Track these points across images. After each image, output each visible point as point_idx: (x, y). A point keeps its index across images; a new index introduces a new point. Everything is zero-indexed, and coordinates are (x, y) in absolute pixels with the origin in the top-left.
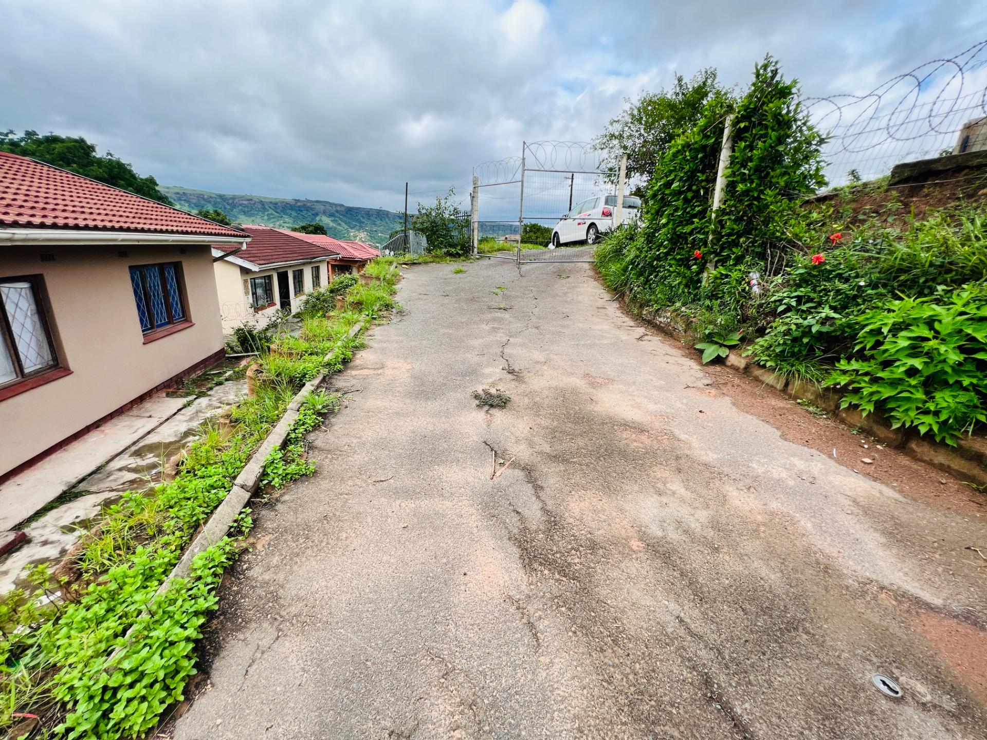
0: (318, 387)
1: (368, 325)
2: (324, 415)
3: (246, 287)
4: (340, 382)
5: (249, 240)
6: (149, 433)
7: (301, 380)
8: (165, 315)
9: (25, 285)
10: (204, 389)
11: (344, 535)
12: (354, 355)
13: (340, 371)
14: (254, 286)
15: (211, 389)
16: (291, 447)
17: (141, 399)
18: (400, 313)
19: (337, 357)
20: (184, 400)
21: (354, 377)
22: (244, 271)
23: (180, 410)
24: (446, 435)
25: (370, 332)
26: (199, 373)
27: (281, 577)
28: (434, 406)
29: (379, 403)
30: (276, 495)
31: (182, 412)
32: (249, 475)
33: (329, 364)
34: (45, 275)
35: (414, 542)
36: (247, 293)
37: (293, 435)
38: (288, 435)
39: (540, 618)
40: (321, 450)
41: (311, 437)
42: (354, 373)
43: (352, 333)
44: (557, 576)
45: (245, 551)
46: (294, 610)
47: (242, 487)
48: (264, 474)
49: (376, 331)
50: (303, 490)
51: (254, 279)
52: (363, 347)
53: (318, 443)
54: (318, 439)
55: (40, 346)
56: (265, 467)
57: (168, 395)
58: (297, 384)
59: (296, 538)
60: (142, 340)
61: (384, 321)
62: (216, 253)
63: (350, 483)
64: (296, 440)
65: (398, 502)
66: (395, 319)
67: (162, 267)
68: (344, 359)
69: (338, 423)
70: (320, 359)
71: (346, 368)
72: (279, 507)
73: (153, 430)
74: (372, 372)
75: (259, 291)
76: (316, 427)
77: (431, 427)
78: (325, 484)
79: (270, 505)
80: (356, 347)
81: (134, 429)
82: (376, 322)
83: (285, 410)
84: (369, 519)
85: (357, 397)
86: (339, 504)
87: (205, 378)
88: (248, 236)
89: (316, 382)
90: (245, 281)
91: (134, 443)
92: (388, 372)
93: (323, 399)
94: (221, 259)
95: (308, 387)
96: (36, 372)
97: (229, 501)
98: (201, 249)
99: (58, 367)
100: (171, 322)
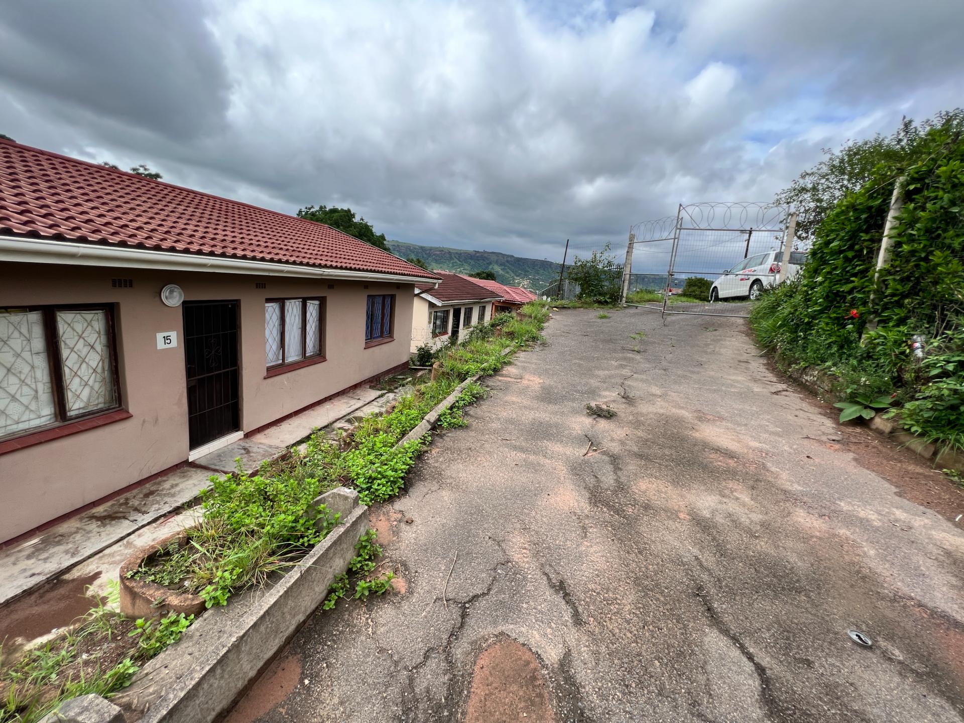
0: (476, 382)
1: (516, 350)
2: (477, 399)
3: (430, 318)
4: (490, 382)
5: (440, 281)
6: (357, 409)
7: (465, 376)
8: (379, 330)
9: (317, 302)
10: (392, 388)
11: (479, 459)
12: (502, 368)
13: (491, 376)
14: (436, 318)
15: (396, 388)
16: (455, 410)
17: (356, 387)
18: (544, 344)
19: (490, 366)
20: (380, 393)
21: (500, 381)
22: (431, 305)
23: (376, 399)
24: (557, 425)
25: (517, 355)
26: (391, 376)
27: (444, 466)
28: (551, 407)
29: (514, 399)
30: (444, 432)
31: (378, 400)
32: (432, 416)
33: (484, 369)
34: (328, 298)
35: (521, 473)
36: (430, 323)
37: (457, 404)
38: (454, 403)
39: (591, 527)
40: (472, 416)
41: (467, 409)
42: (500, 378)
43: (503, 353)
44: (612, 513)
45: (427, 452)
46: (448, 481)
47: (428, 421)
48: (439, 420)
49: (522, 355)
50: (460, 433)
51: (436, 312)
52: (509, 363)
53: (471, 412)
54: (472, 411)
55: (315, 341)
56: (440, 416)
57: (370, 387)
58: (462, 377)
59: (452, 453)
60: (364, 346)
61: (530, 348)
62: (417, 291)
63: (487, 436)
64: (459, 408)
65: (515, 452)
66: (537, 349)
67: (384, 297)
68: (495, 368)
69: (485, 406)
70: (479, 365)
71: (495, 375)
72: (445, 437)
73: (359, 408)
74: (513, 380)
75: (438, 322)
76: (471, 404)
77: (547, 419)
78: (473, 434)
79: (441, 436)
80: (505, 363)
81: (349, 405)
82: (523, 348)
83: (454, 390)
84: (495, 456)
85: (500, 394)
86: (479, 445)
87: (393, 381)
88: (441, 279)
89: (475, 379)
90: (430, 313)
91: (349, 414)
92: (525, 382)
93: (477, 389)
94: (418, 295)
95: (469, 381)
96: (311, 356)
97: (421, 426)
98: (409, 287)
99: (320, 356)
100: (381, 336)
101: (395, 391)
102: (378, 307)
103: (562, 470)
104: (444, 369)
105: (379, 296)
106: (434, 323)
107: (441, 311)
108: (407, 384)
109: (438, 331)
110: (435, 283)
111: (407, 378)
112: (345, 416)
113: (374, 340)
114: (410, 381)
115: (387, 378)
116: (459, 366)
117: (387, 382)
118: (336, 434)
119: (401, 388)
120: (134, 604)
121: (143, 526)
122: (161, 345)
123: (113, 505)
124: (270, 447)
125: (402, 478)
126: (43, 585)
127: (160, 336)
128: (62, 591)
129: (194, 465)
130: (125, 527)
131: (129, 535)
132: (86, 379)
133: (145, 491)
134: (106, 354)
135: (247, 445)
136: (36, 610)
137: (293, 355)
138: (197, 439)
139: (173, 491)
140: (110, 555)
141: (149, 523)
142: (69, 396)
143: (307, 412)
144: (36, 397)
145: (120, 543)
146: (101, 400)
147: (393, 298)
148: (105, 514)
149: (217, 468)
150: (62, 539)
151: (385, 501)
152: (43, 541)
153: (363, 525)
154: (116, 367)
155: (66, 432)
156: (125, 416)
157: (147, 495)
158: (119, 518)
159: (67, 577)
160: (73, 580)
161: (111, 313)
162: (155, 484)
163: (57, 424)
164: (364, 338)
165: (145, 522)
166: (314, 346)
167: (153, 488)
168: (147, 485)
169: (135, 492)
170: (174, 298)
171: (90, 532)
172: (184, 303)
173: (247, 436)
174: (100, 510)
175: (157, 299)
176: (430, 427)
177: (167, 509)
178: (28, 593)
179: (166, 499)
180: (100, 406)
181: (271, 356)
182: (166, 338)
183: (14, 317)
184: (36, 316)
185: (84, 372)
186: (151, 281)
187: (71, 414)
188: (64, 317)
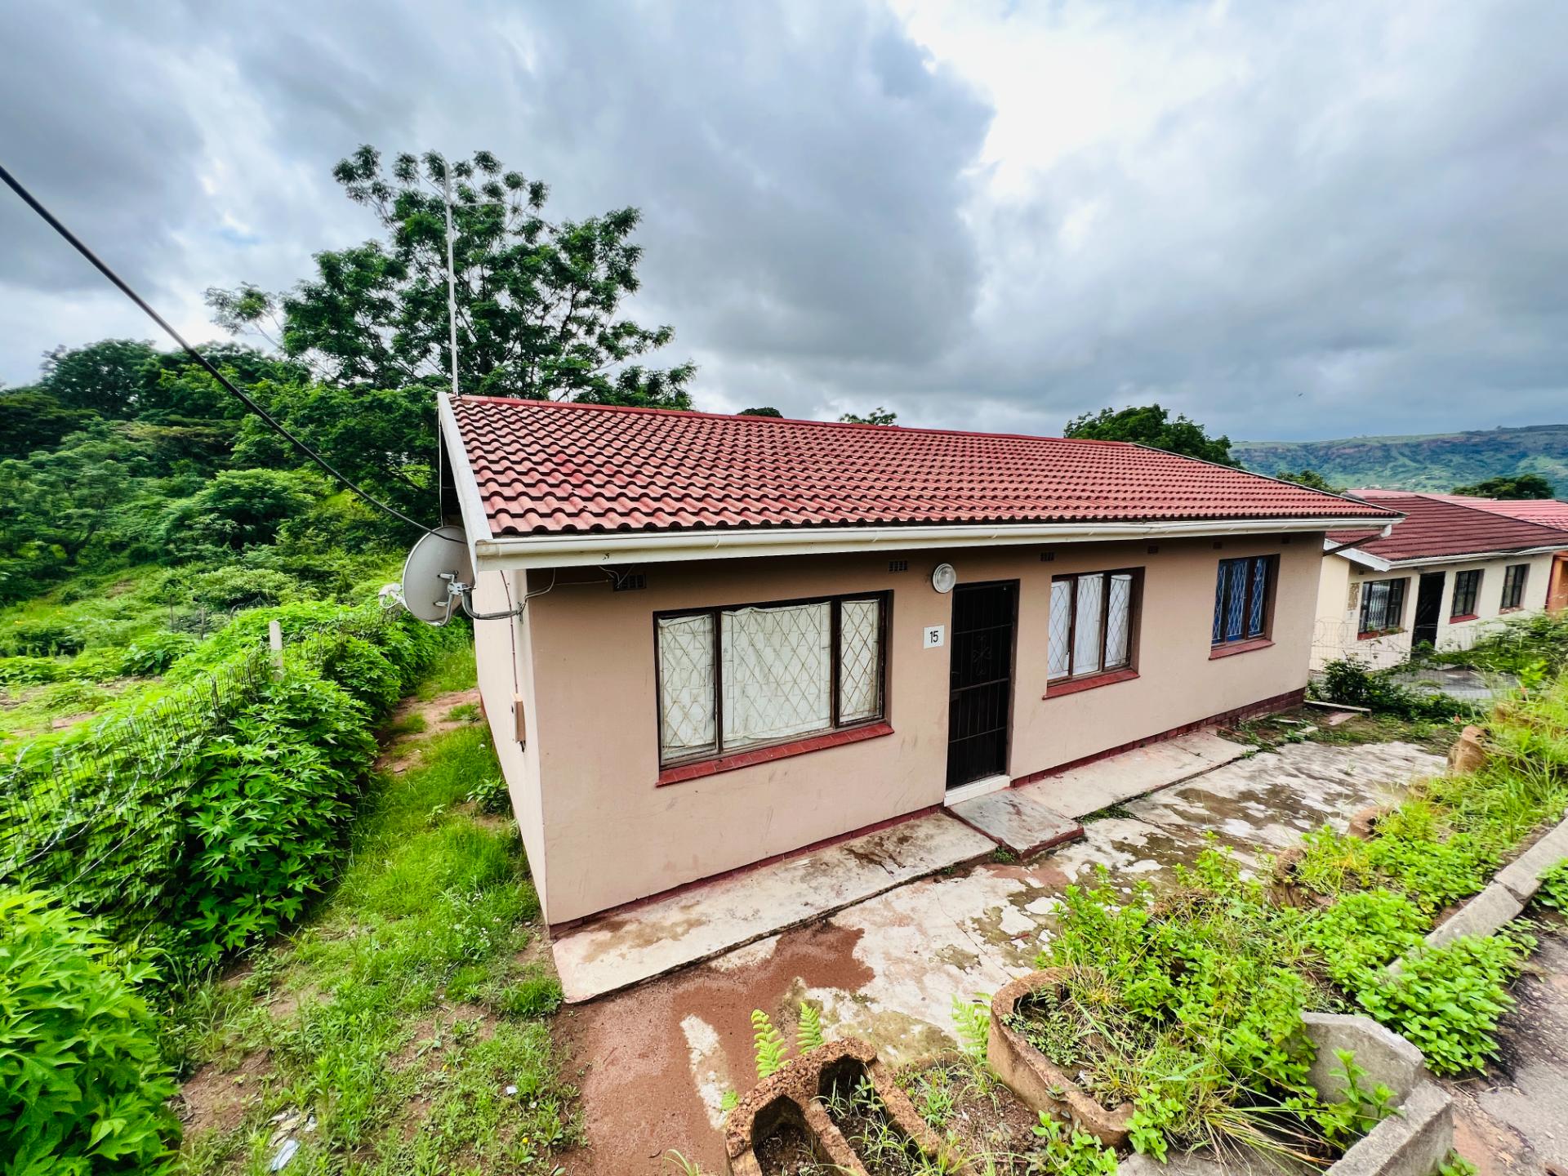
3: (1353, 597)
5: (1397, 521)
8: (1240, 625)
9: (1128, 577)
10: (1271, 742)
17: (1188, 729)
20: (1243, 748)
23: (1236, 759)
26: (1262, 716)
31: (1239, 763)
32: (1518, 878)
34: (1147, 571)
36: (1352, 606)
47: (1510, 890)
51: (1371, 584)
55: (1122, 642)
57: (1219, 734)
60: (1208, 654)
67: (1253, 561)
73: (1201, 773)
75: (1376, 606)
81: (1180, 765)
87: (1270, 727)
88: (1399, 515)
90: (1355, 586)
91: (1180, 781)
96: (1114, 668)
97: (1491, 899)
98: (1308, 541)
99: (1129, 667)
100: (1245, 634)
101: (1278, 749)
102: (1240, 579)
105: (1243, 560)
106: (1363, 608)
107: (1384, 583)
108: (1307, 738)
109: (1372, 623)
110: (1385, 526)
111: (1303, 726)
112: (1174, 784)
113: (1229, 644)
114: (1313, 734)
115: (1253, 718)
117: (1253, 726)
118: (1161, 816)
119: (1291, 746)
120: (1014, 1070)
121: (900, 884)
122: (928, 643)
123: (868, 842)
124: (1051, 811)
126: (813, 923)
127: (928, 631)
128: (831, 937)
129: (949, 812)
130: (878, 878)
131: (887, 890)
132: (857, 680)
133: (899, 834)
134: (875, 654)
135: (1016, 801)
136: (813, 951)
137: (1086, 665)
138: (958, 775)
139: (928, 844)
140: (872, 911)
141: (907, 883)
142: (843, 698)
143: (1098, 762)
144: (819, 696)
145: (878, 898)
146: (867, 707)
147: (1272, 565)
148: (861, 851)
149: (978, 825)
150: (824, 868)
152: (813, 865)
153: (1442, 1136)
154: (884, 668)
155: (838, 742)
156: (886, 730)
157: (903, 840)
158: (875, 862)
159: (832, 920)
160: (839, 928)
161: (885, 602)
162: (908, 827)
163: (832, 730)
164: (1210, 638)
165: (902, 880)
166: (1118, 651)
167: (907, 833)
168: (901, 826)
169: (889, 830)
170: (946, 580)
171: (849, 870)
172: (957, 587)
173: (1015, 784)
174: (858, 843)
175: (929, 583)
176: (1519, 907)
177: (923, 870)
178: (804, 924)
179: (922, 854)
180: (866, 714)
181: (1053, 663)
182: (933, 634)
183: (812, 609)
184: (825, 608)
185: (857, 671)
186: (925, 561)
187: (843, 720)
188: (848, 608)
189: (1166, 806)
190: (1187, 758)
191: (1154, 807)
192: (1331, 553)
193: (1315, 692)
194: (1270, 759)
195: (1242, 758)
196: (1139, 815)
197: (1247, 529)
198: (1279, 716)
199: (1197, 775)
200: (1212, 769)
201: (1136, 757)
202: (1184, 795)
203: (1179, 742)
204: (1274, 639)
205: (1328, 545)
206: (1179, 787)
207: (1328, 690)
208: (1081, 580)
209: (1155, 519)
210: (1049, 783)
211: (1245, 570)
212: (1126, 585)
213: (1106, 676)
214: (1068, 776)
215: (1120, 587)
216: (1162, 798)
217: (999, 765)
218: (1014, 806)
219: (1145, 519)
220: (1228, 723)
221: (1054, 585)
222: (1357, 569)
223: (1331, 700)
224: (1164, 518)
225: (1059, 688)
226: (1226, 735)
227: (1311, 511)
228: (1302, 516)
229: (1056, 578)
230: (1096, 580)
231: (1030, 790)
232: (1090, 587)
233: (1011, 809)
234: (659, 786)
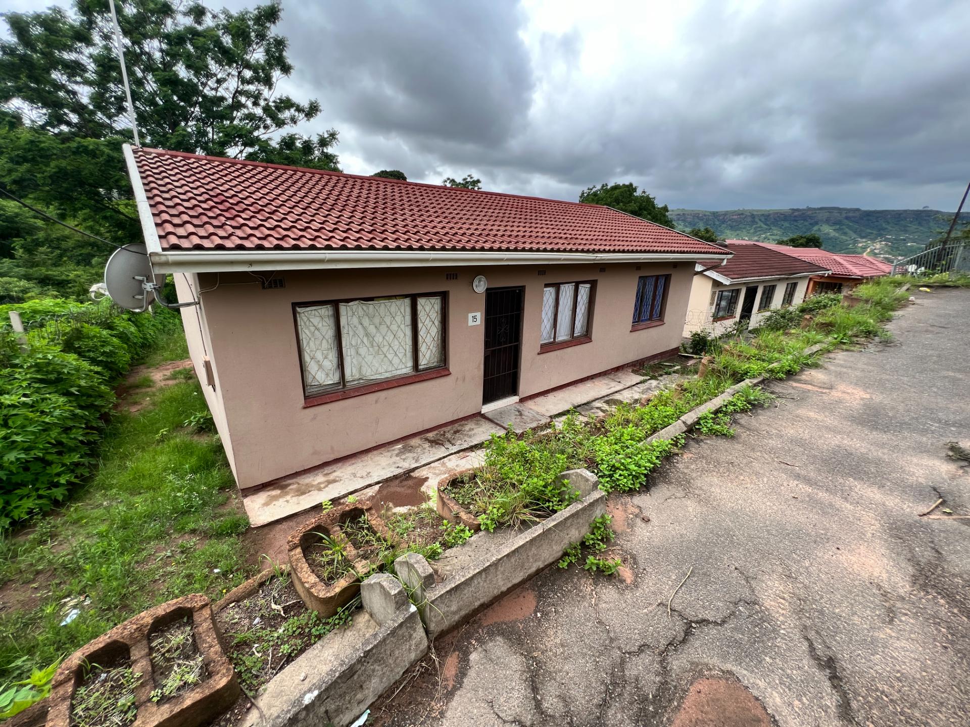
0: (756, 385)
1: (831, 348)
2: (754, 406)
3: (713, 298)
4: (778, 388)
7: (742, 376)
8: (648, 313)
9: (588, 286)
10: (656, 374)
11: (742, 478)
12: (802, 370)
13: (781, 379)
15: (661, 375)
16: (720, 415)
17: (618, 369)
19: (783, 367)
20: (642, 378)
21: (793, 388)
23: (637, 384)
25: (832, 355)
26: (656, 362)
27: (694, 475)
28: (875, 435)
29: (812, 414)
30: (702, 437)
31: (638, 386)
32: (690, 418)
33: (772, 371)
34: (598, 282)
35: (799, 509)
37: (724, 409)
38: (721, 407)
40: (742, 426)
41: (738, 416)
42: (795, 384)
43: (807, 351)
45: (677, 454)
47: (684, 423)
48: (698, 423)
49: (840, 356)
50: (721, 443)
51: (722, 291)
52: (816, 366)
53: (742, 421)
54: (743, 419)
55: (583, 322)
56: (700, 419)
57: (633, 372)
58: (738, 377)
59: (708, 463)
60: (630, 329)
61: (857, 347)
63: (758, 454)
64: (726, 414)
65: (796, 482)
66: (872, 348)
67: (657, 277)
68: (789, 371)
69: (764, 415)
70: (765, 364)
71: (788, 379)
72: (702, 444)
73: (619, 391)
74: (816, 389)
76: (744, 411)
78: (738, 446)
79: (697, 441)
80: (807, 365)
81: (609, 387)
82: (844, 347)
83: (723, 392)
84: (765, 480)
85: (790, 405)
86: (745, 461)
87: (659, 367)
89: (755, 381)
91: (607, 395)
92: (835, 394)
93: (756, 394)
95: (748, 382)
96: (578, 337)
97: (674, 426)
98: (688, 266)
99: (586, 337)
100: (650, 319)
101: (659, 378)
102: (650, 288)
103: (871, 524)
104: (715, 366)
105: (652, 276)
106: (717, 305)
107: (729, 291)
108: (674, 372)
109: (721, 314)
110: (724, 259)
111: (674, 366)
112: (604, 397)
113: (642, 323)
114: (677, 370)
115: (652, 363)
116: (736, 363)
117: (651, 367)
118: (594, 413)
119: (666, 376)
120: (443, 509)
121: (452, 454)
122: (471, 323)
123: (437, 434)
124: (538, 413)
125: (646, 475)
126: (401, 476)
127: (470, 315)
128: (410, 482)
129: (483, 416)
130: (441, 452)
131: (444, 457)
132: (429, 344)
133: (455, 429)
134: (440, 329)
135: (521, 409)
136: (399, 489)
137: (563, 335)
138: (488, 398)
139: (470, 433)
140: (434, 468)
141: (455, 453)
142: (420, 355)
143: (570, 388)
144: (405, 354)
145: (439, 462)
146: (436, 360)
147: (668, 278)
148: (433, 439)
149: (498, 422)
150: (410, 449)
151: (624, 492)
152: (404, 447)
153: (599, 508)
154: (445, 337)
155: (417, 380)
156: (447, 373)
157: (455, 432)
158: (440, 444)
159: (412, 474)
160: (415, 478)
161: (444, 297)
162: (460, 425)
163: (414, 373)
164: (631, 320)
165: (453, 452)
166: (582, 327)
167: (459, 428)
168: (456, 425)
169: (449, 428)
170: (481, 286)
171: (425, 449)
172: (487, 290)
173: (522, 400)
174: (430, 435)
175: (471, 287)
176: (685, 429)
177: (465, 446)
178: (395, 477)
179: (466, 438)
180: (435, 364)
181: (545, 334)
182: (474, 317)
183: (399, 302)
184: (407, 301)
185: (429, 340)
186: (470, 273)
187: (421, 367)
188: (421, 302)
189: (597, 408)
190: (613, 384)
191: (592, 408)
192: (701, 273)
193: (685, 349)
194: (654, 383)
195: (641, 383)
196: (583, 413)
197: (651, 259)
198: (665, 362)
199: (616, 392)
200: (625, 389)
201: (589, 385)
202: (607, 402)
203: (612, 376)
204: (665, 321)
205: (699, 268)
206: (606, 398)
207: (691, 348)
208: (562, 287)
209: (599, 251)
210: (540, 400)
211: (653, 283)
212: (587, 290)
213: (575, 341)
214: (551, 396)
215: (584, 290)
216: (597, 404)
217: (514, 391)
218: (519, 411)
219: (594, 251)
220: (637, 366)
221: (545, 289)
222: (716, 283)
223: (692, 353)
224: (604, 251)
225: (547, 348)
226: (634, 372)
227: (686, 250)
228: (681, 252)
229: (547, 285)
230: (571, 287)
231: (530, 404)
232: (567, 291)
233: (517, 413)
234: (305, 408)
